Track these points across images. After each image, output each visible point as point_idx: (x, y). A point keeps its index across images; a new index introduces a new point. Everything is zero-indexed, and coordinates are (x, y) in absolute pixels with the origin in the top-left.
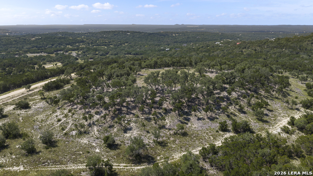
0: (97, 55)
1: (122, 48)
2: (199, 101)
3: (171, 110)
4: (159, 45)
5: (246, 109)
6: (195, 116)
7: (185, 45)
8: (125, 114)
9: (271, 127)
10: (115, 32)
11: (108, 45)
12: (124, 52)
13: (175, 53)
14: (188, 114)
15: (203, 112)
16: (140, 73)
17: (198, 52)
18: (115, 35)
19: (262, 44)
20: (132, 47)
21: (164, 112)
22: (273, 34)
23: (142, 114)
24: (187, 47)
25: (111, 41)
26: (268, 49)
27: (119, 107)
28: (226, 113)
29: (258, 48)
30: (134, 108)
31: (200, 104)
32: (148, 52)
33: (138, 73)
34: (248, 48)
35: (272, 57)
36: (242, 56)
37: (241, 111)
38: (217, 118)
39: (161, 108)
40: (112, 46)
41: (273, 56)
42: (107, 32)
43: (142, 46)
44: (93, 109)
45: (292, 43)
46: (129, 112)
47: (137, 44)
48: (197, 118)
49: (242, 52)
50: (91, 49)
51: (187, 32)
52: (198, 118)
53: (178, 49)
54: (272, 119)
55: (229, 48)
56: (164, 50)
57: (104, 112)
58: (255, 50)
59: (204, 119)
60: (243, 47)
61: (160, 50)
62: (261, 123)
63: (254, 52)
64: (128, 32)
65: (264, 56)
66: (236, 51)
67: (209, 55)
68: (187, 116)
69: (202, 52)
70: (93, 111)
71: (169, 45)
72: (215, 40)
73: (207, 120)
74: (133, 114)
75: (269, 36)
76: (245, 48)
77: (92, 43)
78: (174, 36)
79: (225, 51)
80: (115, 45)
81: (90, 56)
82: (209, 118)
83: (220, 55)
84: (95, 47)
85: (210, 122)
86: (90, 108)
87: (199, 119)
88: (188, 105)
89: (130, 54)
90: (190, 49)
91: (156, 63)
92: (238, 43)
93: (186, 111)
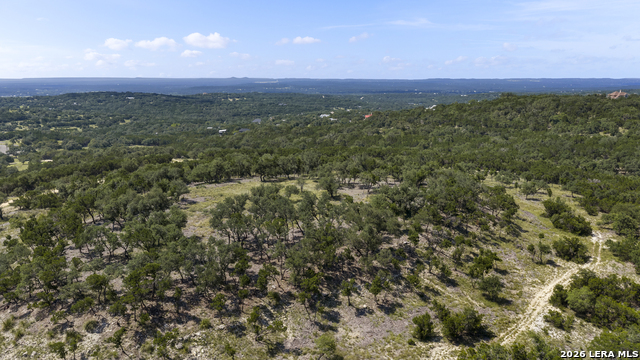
0: (60, 147)
1: (118, 130)
2: (349, 264)
3: (290, 295)
4: (202, 122)
5: (454, 275)
6: (350, 304)
7: (258, 121)
8: (172, 321)
9: (520, 316)
10: (98, 94)
11: (85, 125)
12: (124, 139)
13: (241, 139)
14: (331, 301)
15: (366, 293)
16: (186, 196)
17: (290, 135)
18: (99, 101)
19: (414, 116)
20: (141, 127)
21: (274, 302)
22: (421, 96)
23: (219, 315)
24: (262, 125)
25: (92, 114)
26: (427, 127)
27: (154, 303)
28: (416, 289)
29: (408, 125)
30: (195, 300)
31: (355, 272)
32: (181, 137)
33: (181, 197)
34: (389, 126)
35: (437, 143)
36: (381, 142)
37: (446, 279)
38: (401, 306)
39: (266, 295)
40: (94, 126)
41: (440, 140)
42: (79, 95)
43: (165, 125)
44: (79, 315)
45: (470, 114)
46: (182, 314)
47: (152, 121)
48: (354, 311)
49: (378, 133)
50: (45, 135)
51: (257, 94)
52: (358, 309)
53: (246, 131)
54: (514, 292)
55: (352, 127)
56: (214, 132)
57: (112, 321)
58: (404, 129)
59: (371, 312)
60: (378, 122)
61: (206, 134)
62: (496, 307)
63: (402, 134)
64: (130, 94)
65: (423, 142)
66: (367, 132)
67: (315, 143)
68: (330, 306)
69: (297, 134)
70: (79, 323)
71: (223, 121)
72: (316, 109)
73: (379, 313)
74: (194, 318)
75: (416, 100)
76: (384, 125)
77: (45, 121)
78: (230, 103)
79: (345, 133)
80: (101, 125)
81: (43, 151)
82: (381, 307)
83: (336, 141)
84: (53, 129)
85: (387, 318)
86: (70, 312)
87: (360, 313)
88: (326, 278)
89: (140, 144)
90: (271, 129)
91: (220, 169)
92: (367, 116)
93: (325, 293)
